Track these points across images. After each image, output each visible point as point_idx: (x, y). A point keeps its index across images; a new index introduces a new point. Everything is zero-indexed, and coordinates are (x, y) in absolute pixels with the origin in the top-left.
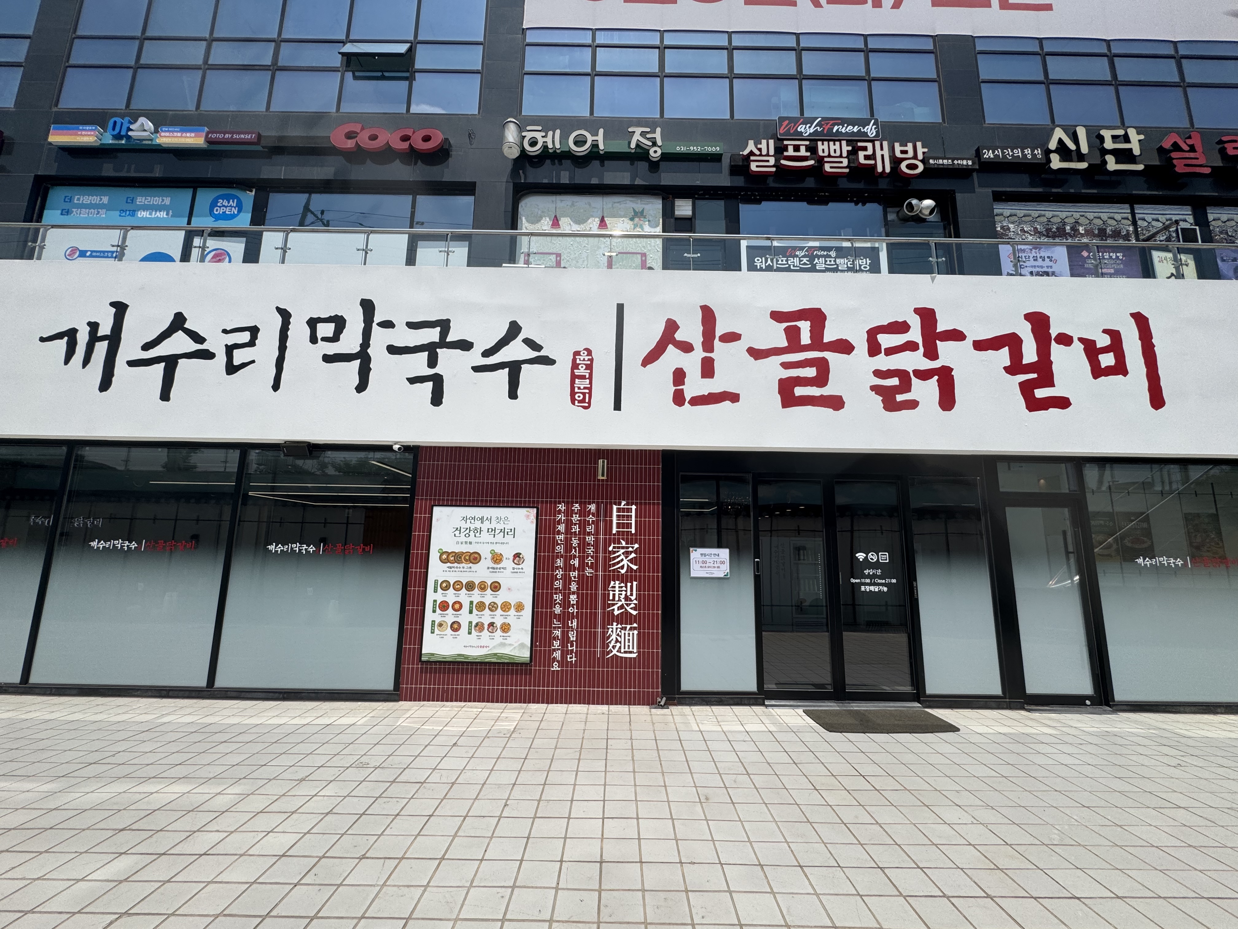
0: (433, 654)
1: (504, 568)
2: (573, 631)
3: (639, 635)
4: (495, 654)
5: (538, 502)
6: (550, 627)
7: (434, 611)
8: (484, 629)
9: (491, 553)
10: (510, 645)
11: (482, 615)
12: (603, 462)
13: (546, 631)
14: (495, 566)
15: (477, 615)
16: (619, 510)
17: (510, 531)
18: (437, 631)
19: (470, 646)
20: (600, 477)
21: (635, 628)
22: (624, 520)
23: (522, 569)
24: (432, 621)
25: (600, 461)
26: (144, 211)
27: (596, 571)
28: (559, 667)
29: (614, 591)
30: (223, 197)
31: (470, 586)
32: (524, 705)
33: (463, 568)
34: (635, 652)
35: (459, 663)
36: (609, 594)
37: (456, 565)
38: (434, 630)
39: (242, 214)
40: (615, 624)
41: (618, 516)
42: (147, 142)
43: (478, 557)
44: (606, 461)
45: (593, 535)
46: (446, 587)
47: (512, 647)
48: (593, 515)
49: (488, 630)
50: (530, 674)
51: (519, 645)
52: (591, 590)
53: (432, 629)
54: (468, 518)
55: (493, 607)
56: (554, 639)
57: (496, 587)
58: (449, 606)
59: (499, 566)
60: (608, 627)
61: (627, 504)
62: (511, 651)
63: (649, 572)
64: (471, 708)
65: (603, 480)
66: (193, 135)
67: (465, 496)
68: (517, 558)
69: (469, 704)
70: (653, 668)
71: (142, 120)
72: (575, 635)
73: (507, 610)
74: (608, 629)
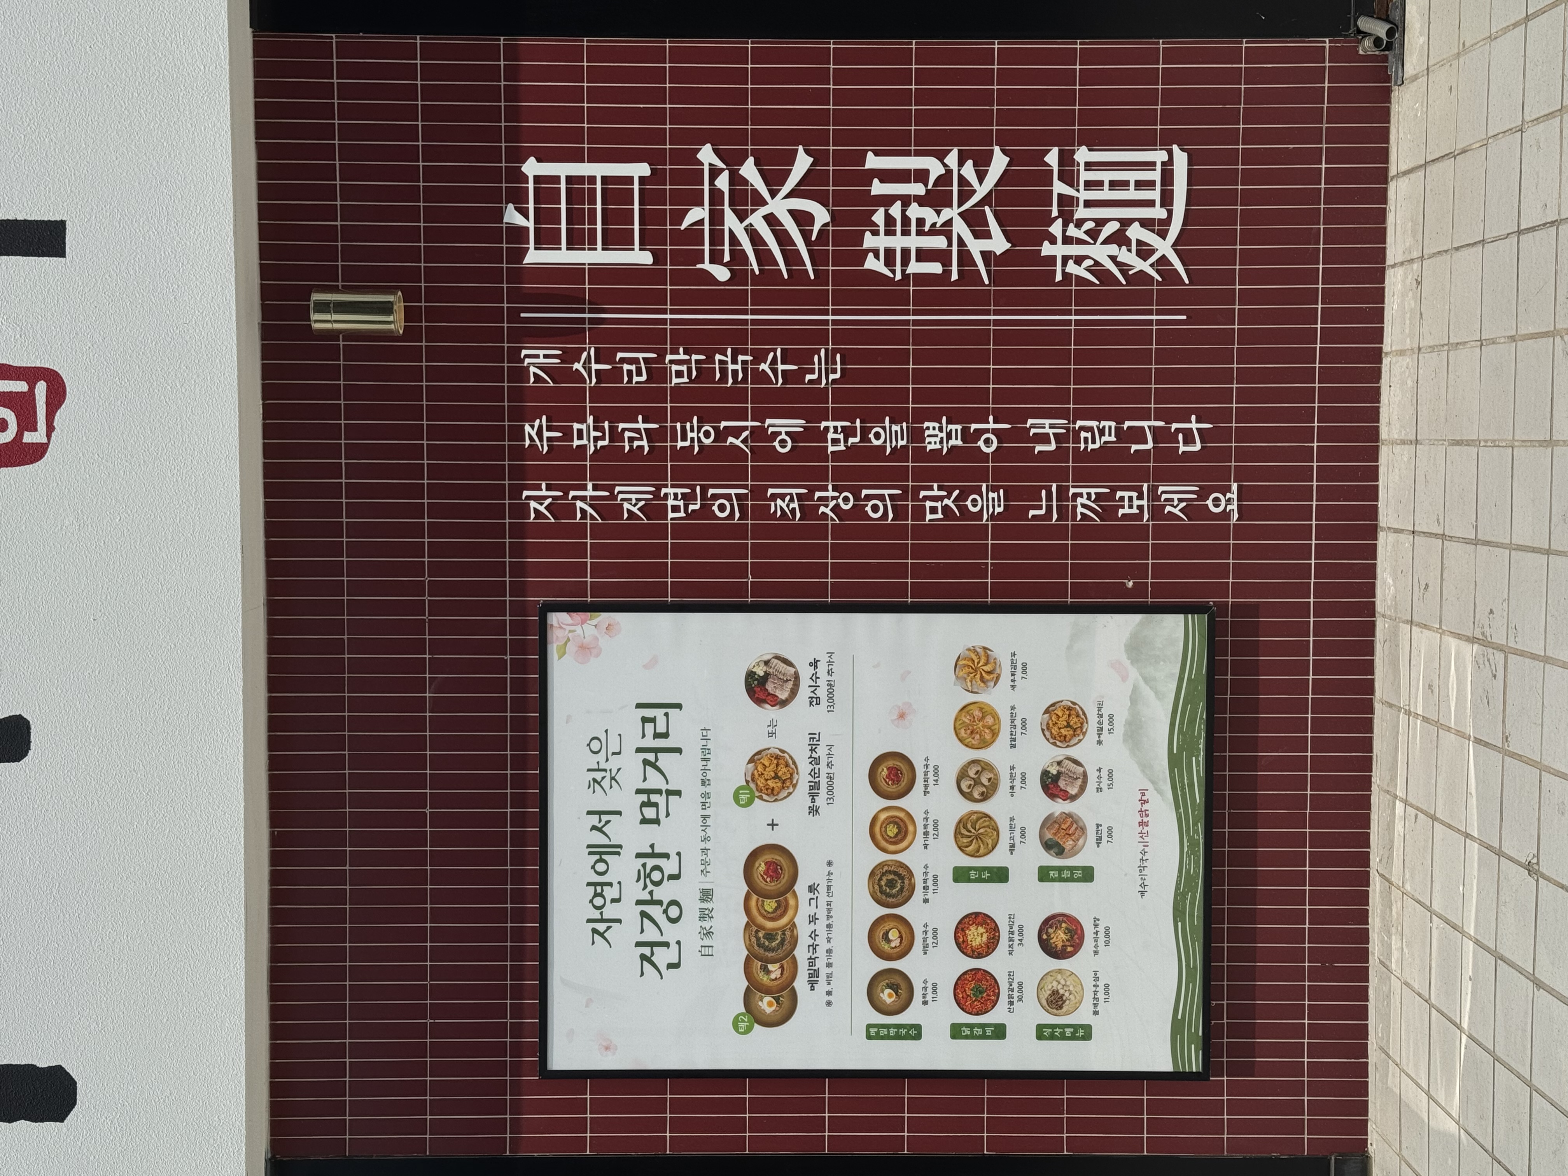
0: (1177, 1027)
1: (814, 741)
2: (1077, 433)
3: (1093, 142)
4: (1174, 761)
5: (520, 609)
6: (1059, 532)
7: (999, 1032)
8: (1069, 815)
9: (749, 803)
10: (1135, 698)
11: (1012, 828)
12: (323, 307)
13: (1079, 551)
14: (803, 780)
15: (1012, 847)
16: (546, 239)
17: (649, 727)
18: (1082, 1016)
19: (1142, 868)
20: (395, 322)
21: (1066, 159)
22: (593, 212)
23: (815, 664)
24: (1040, 1036)
25: (320, 321)
27: (820, 337)
28: (1226, 490)
29: (906, 252)
31: (891, 884)
32: (1382, 627)
33: (813, 919)
34: (1162, 156)
35: (1210, 916)
36: (920, 278)
37: (801, 954)
38: (1076, 1027)
40: (1047, 249)
41: (576, 241)
43: (768, 857)
44: (316, 297)
45: (662, 355)
46: (895, 988)
47: (1146, 692)
48: (570, 356)
49: (1073, 798)
50: (1254, 610)
51: (1134, 661)
52: (903, 357)
53: (1073, 1037)
54: (596, 915)
55: (977, 782)
56: (1109, 513)
57: (895, 775)
58: (977, 970)
59: (804, 767)
60: (1059, 277)
61: (518, 198)
62: (1159, 695)
63: (822, 97)
64: (1391, 848)
65: (410, 314)
67: (501, 934)
68: (770, 687)
69: (1374, 860)
70: (1234, 76)
72: (1094, 424)
73: (989, 720)
74: (1066, 276)
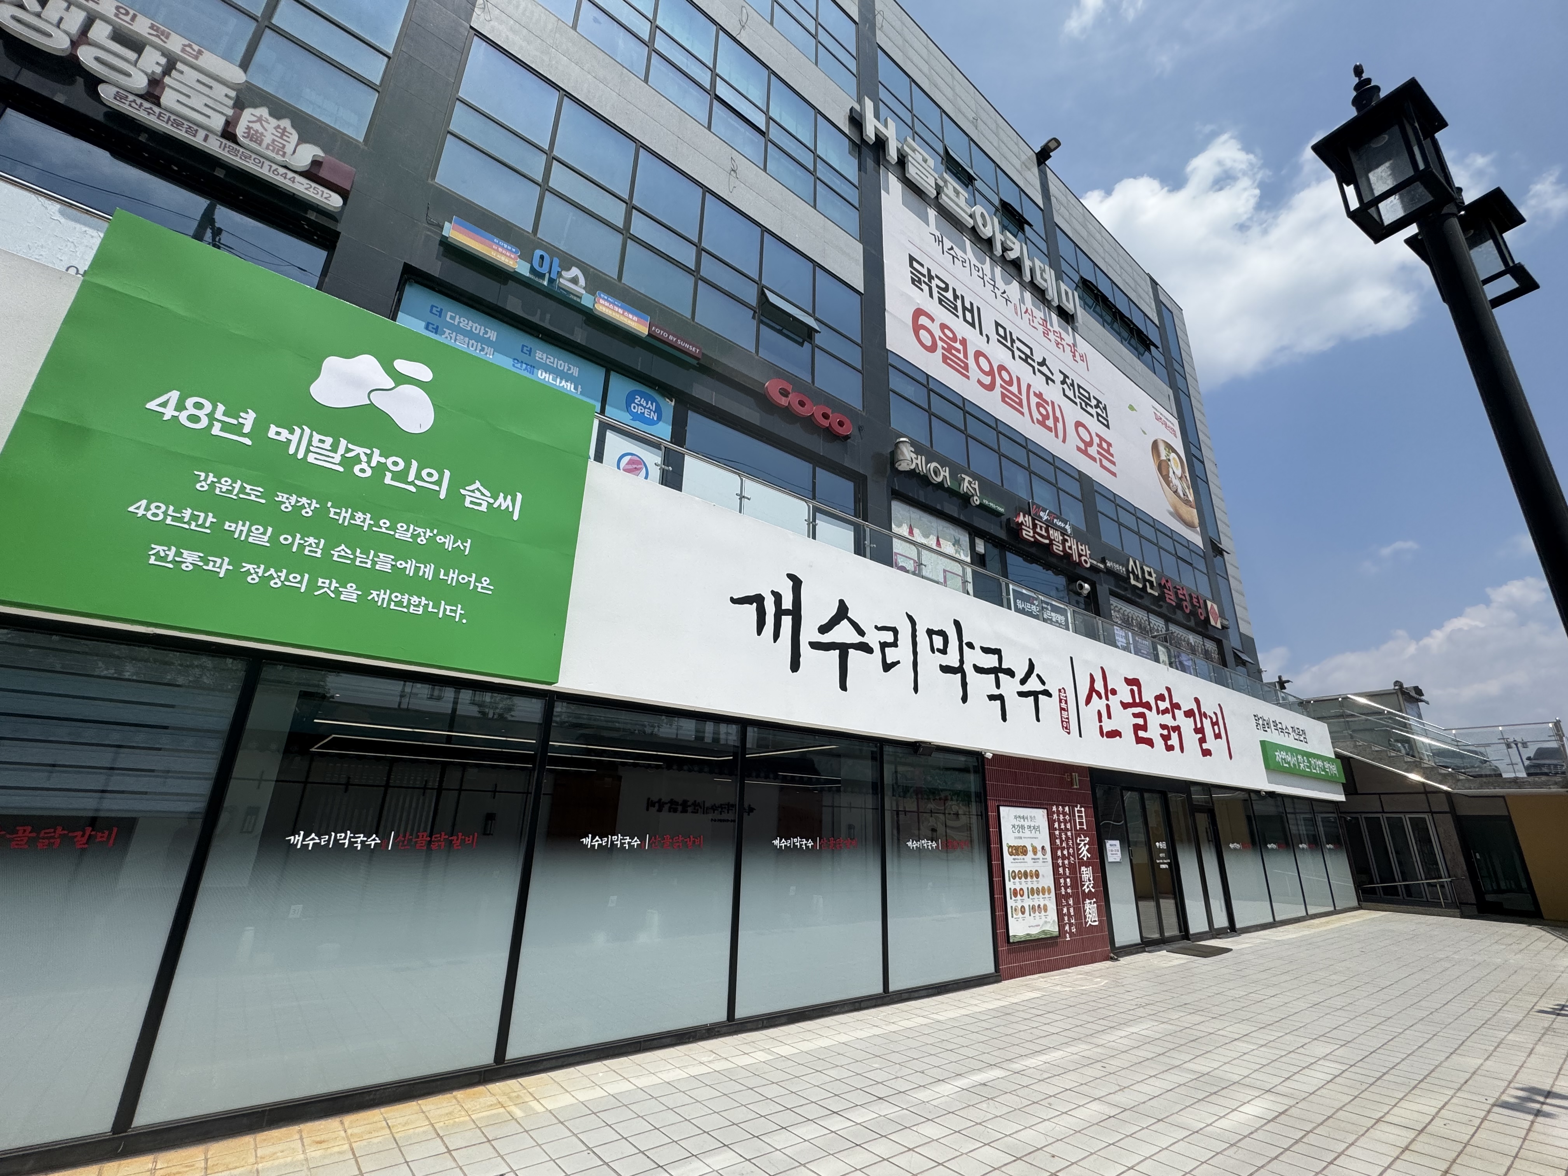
24: (1011, 907)
26: (546, 373)
30: (642, 395)
34: (1097, 920)
39: (661, 423)
40: (1087, 900)
42: (575, 298)
66: (635, 318)
71: (575, 271)
